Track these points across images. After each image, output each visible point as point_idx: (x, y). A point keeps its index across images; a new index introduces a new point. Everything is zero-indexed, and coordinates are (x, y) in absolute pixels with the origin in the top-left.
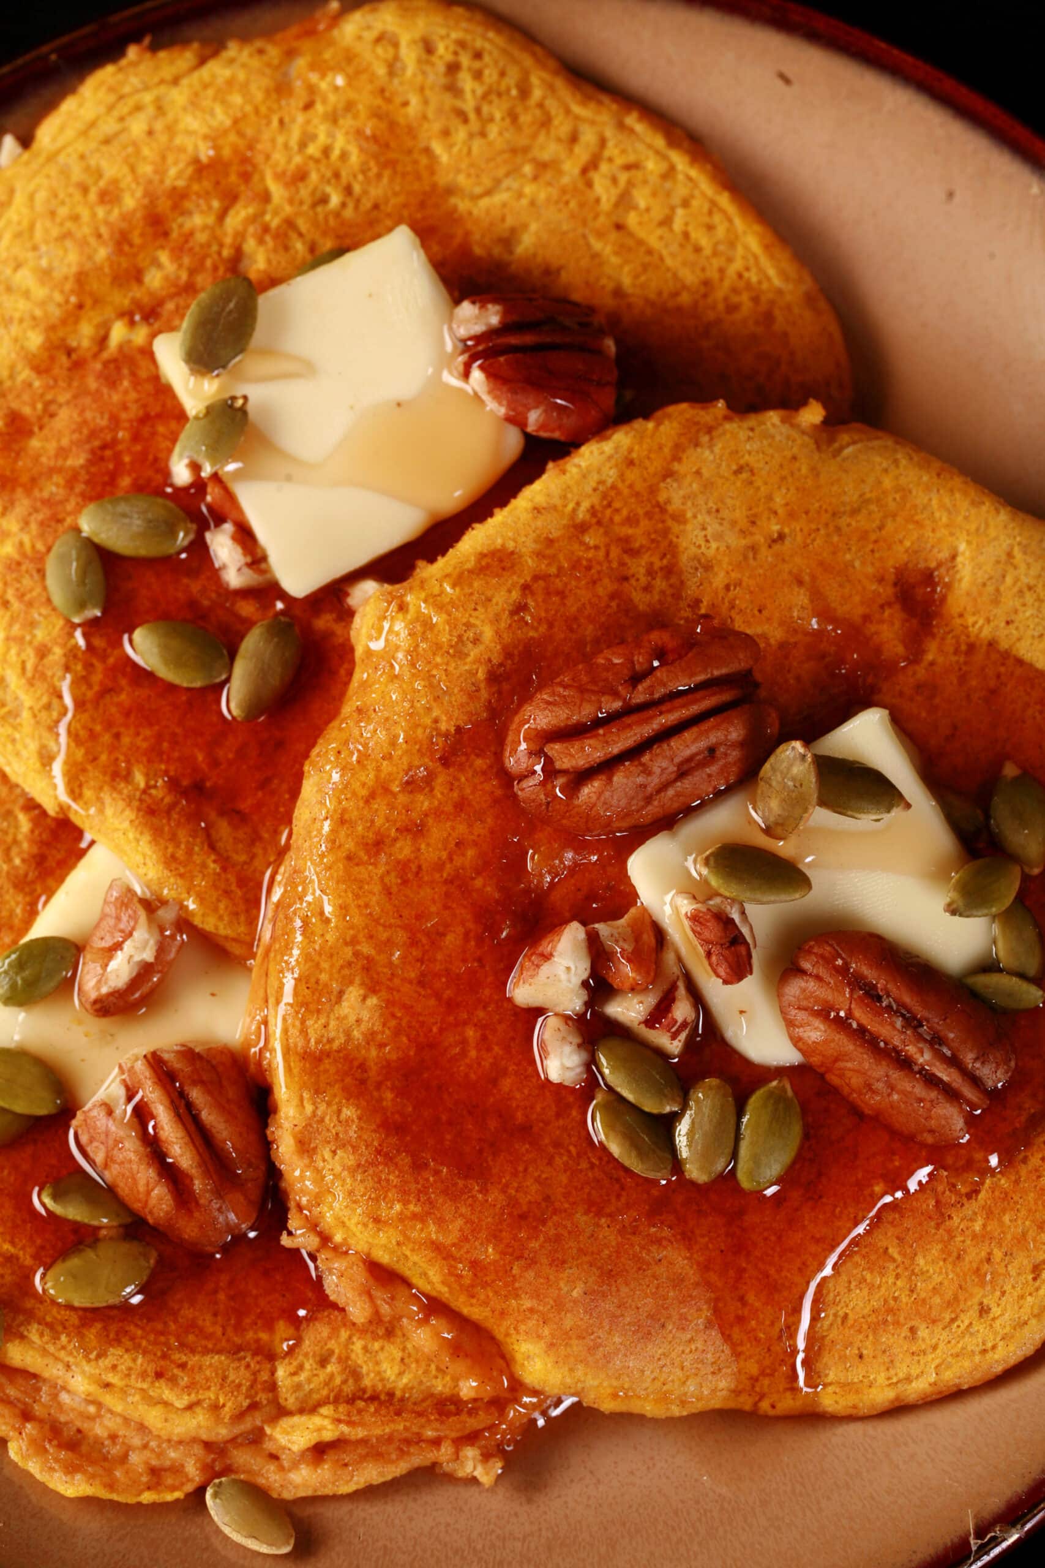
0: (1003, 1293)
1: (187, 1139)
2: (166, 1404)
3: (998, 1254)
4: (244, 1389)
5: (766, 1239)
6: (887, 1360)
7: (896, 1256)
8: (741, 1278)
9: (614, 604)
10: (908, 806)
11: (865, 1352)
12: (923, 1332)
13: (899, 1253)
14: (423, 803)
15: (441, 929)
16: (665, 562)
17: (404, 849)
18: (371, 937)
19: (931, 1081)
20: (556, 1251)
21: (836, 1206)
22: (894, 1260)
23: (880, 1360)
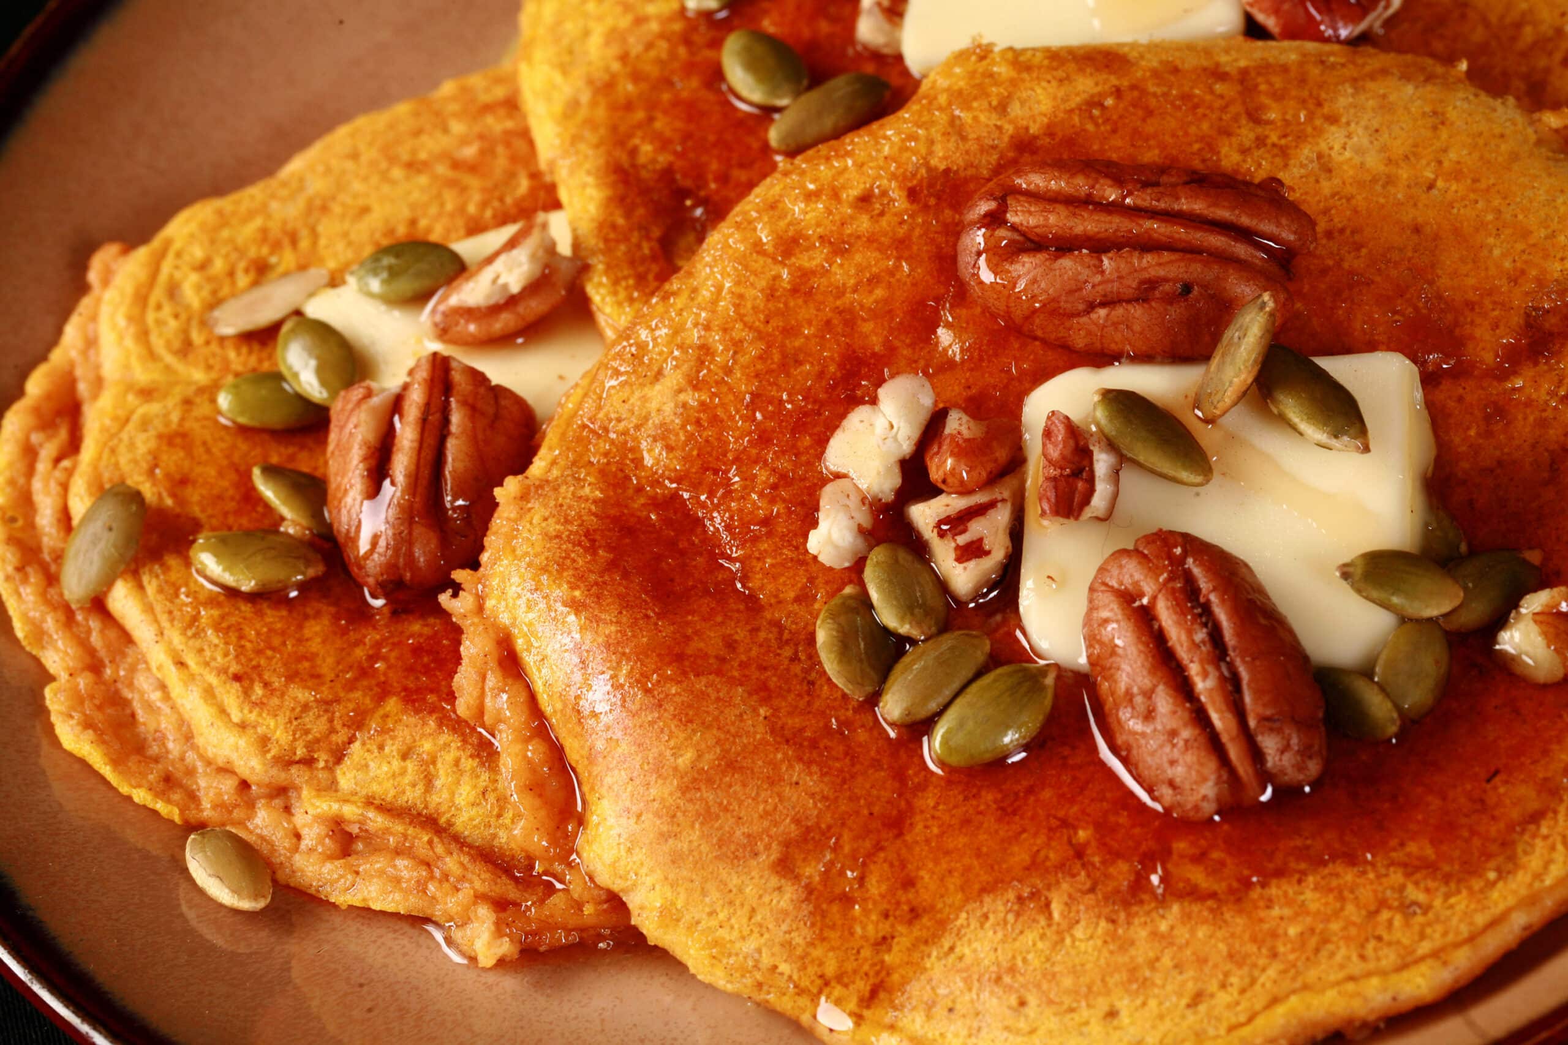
0: (1144, 1004)
1: (416, 445)
2: (223, 712)
3: (1167, 961)
4: (310, 737)
5: (926, 827)
6: (975, 1024)
7: (1056, 915)
8: (873, 854)
9: (1196, 146)
10: (1366, 449)
11: (958, 1006)
12: (1031, 1010)
13: (1062, 914)
14: (864, 224)
15: (801, 357)
16: (1283, 142)
17: (814, 259)
18: (725, 330)
19: (1200, 717)
20: (690, 706)
21: (1024, 831)
22: (1050, 916)
23: (968, 1022)
